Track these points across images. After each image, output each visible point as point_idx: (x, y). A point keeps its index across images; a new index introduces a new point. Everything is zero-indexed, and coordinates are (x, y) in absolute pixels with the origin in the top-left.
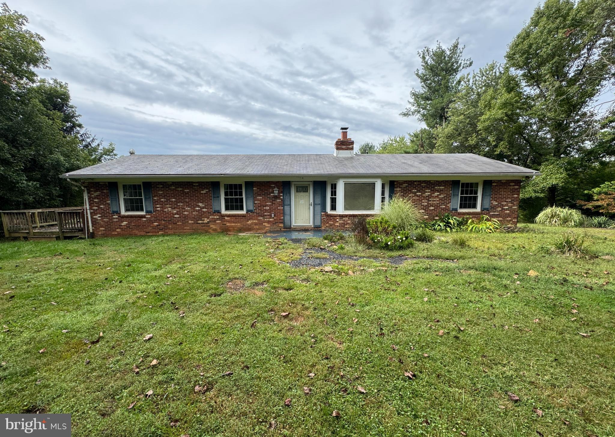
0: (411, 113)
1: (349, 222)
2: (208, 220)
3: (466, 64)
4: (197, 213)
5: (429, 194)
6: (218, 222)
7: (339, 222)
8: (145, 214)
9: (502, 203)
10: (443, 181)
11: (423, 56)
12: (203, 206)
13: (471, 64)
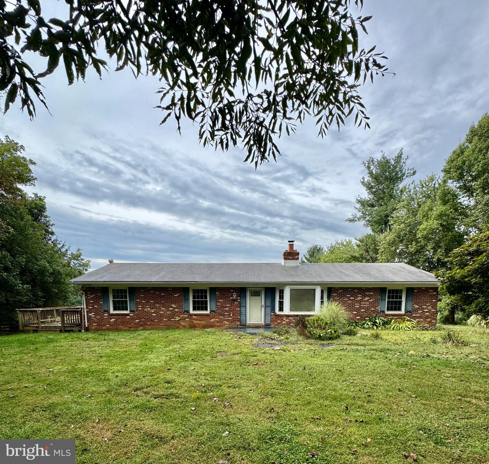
0: (357, 219)
1: (293, 321)
2: (179, 318)
3: (410, 173)
4: (171, 312)
5: (361, 298)
6: (187, 320)
7: (286, 320)
8: (129, 312)
9: (423, 307)
10: (372, 288)
11: (368, 166)
12: (176, 306)
13: (414, 173)
